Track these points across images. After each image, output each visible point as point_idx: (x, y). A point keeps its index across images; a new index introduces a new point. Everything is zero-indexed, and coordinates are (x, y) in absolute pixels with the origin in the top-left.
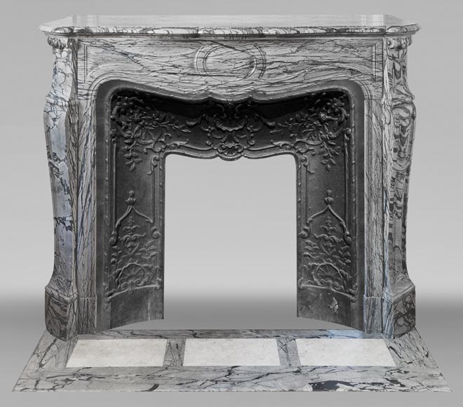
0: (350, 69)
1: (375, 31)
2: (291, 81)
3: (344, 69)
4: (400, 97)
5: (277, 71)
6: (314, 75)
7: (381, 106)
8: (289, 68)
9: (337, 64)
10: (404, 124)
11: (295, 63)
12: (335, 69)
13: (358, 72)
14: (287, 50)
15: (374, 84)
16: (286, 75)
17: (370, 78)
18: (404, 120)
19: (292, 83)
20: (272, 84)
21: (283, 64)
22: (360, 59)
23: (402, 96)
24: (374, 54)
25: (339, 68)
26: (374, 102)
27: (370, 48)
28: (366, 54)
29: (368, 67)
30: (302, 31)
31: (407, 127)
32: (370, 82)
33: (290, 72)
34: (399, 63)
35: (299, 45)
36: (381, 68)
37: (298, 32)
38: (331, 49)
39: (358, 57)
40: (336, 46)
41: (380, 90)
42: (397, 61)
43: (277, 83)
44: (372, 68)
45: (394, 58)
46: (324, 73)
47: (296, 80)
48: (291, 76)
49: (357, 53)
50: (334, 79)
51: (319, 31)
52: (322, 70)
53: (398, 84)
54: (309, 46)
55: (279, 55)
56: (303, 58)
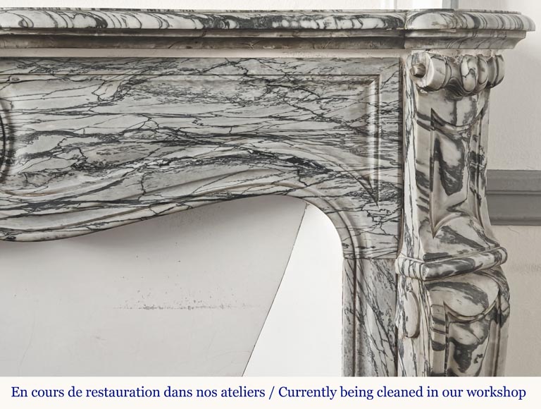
0: (294, 160)
1: (369, 24)
2: (100, 196)
3: (273, 157)
4: (454, 250)
5: (51, 164)
6: (175, 179)
7: (393, 281)
8: (92, 155)
9: (250, 143)
10: (465, 337)
11: (111, 139)
12: (244, 159)
13: (319, 168)
14: (83, 94)
15: (374, 209)
16: (82, 177)
17: (357, 187)
18: (466, 324)
19: (102, 204)
20: (34, 206)
21: (71, 141)
22: (325, 125)
23: (461, 247)
24: (372, 110)
25: (258, 156)
26: (370, 270)
27: (360, 88)
28: (345, 111)
29: (353, 151)
30: (113, 22)
31: (473, 347)
32: (356, 203)
33: (98, 168)
34: (458, 143)
35: (123, 76)
36: (395, 157)
37: (101, 23)
38: (231, 91)
39: (321, 118)
40: (248, 80)
41: (392, 228)
42: (450, 137)
43: (54, 203)
44: (365, 155)
45: (435, 123)
46: (207, 170)
47: (117, 193)
48: (98, 180)
49: (314, 107)
50: (239, 192)
51: (175, 23)
52: (201, 163)
53: (452, 209)
54: (155, 81)
55: (56, 112)
56: (137, 122)
